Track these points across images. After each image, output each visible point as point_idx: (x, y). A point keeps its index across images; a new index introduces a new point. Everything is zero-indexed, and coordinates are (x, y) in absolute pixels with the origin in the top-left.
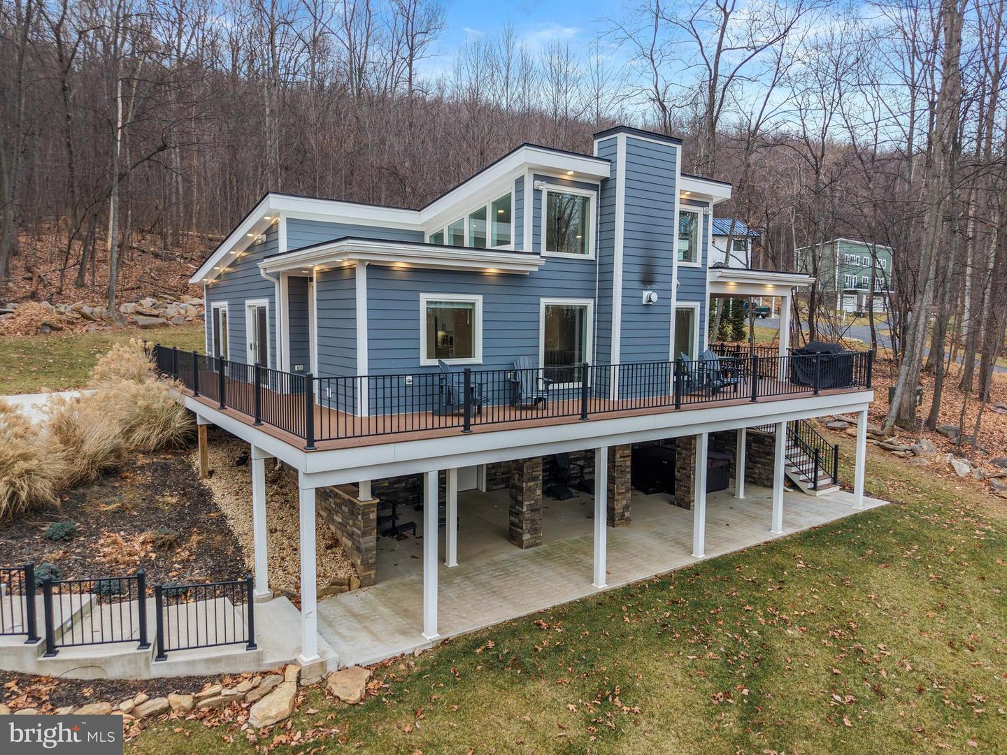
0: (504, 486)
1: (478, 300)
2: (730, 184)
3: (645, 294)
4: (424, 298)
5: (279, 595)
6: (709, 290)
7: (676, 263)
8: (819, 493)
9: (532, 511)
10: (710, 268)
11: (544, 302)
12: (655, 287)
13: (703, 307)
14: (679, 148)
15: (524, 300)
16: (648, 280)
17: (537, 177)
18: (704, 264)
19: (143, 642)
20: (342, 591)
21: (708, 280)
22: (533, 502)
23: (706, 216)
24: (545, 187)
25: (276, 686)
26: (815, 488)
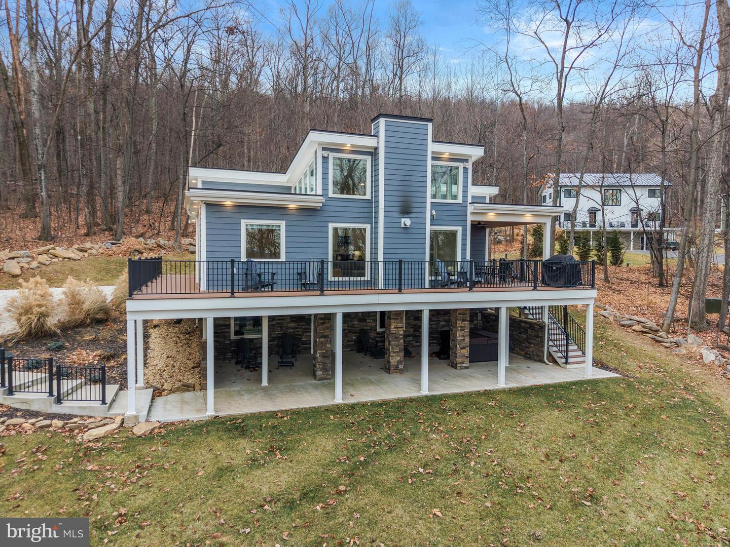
0: (349, 349)
1: (283, 224)
2: (483, 146)
3: (403, 220)
4: (244, 223)
5: (149, 388)
6: (470, 218)
7: (429, 200)
8: (568, 366)
9: (323, 357)
10: (470, 203)
11: (331, 226)
12: (412, 216)
13: (464, 230)
14: (430, 125)
15: (316, 224)
16: (406, 211)
17: (324, 149)
18: (465, 200)
19: (51, 394)
20: (189, 391)
21: (469, 212)
22: (324, 351)
23: (465, 169)
24: (332, 155)
25: (108, 424)
26: (566, 363)
